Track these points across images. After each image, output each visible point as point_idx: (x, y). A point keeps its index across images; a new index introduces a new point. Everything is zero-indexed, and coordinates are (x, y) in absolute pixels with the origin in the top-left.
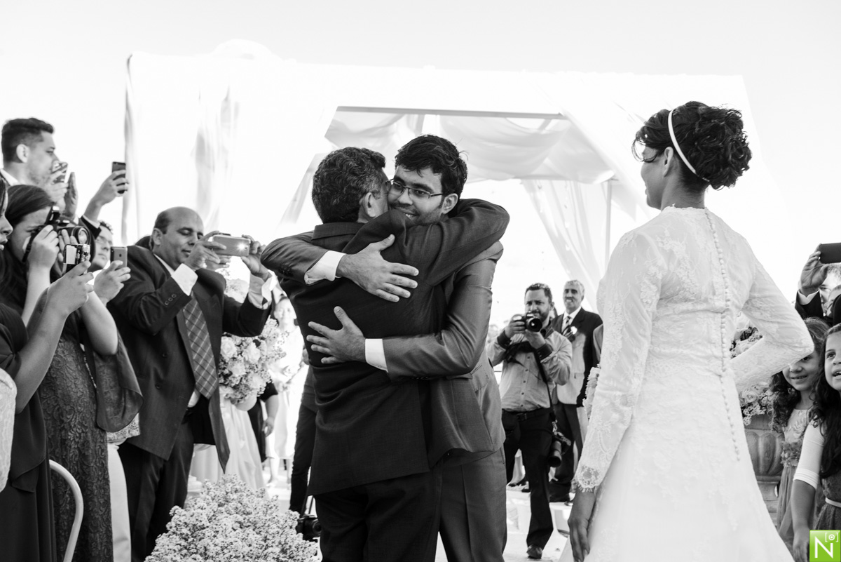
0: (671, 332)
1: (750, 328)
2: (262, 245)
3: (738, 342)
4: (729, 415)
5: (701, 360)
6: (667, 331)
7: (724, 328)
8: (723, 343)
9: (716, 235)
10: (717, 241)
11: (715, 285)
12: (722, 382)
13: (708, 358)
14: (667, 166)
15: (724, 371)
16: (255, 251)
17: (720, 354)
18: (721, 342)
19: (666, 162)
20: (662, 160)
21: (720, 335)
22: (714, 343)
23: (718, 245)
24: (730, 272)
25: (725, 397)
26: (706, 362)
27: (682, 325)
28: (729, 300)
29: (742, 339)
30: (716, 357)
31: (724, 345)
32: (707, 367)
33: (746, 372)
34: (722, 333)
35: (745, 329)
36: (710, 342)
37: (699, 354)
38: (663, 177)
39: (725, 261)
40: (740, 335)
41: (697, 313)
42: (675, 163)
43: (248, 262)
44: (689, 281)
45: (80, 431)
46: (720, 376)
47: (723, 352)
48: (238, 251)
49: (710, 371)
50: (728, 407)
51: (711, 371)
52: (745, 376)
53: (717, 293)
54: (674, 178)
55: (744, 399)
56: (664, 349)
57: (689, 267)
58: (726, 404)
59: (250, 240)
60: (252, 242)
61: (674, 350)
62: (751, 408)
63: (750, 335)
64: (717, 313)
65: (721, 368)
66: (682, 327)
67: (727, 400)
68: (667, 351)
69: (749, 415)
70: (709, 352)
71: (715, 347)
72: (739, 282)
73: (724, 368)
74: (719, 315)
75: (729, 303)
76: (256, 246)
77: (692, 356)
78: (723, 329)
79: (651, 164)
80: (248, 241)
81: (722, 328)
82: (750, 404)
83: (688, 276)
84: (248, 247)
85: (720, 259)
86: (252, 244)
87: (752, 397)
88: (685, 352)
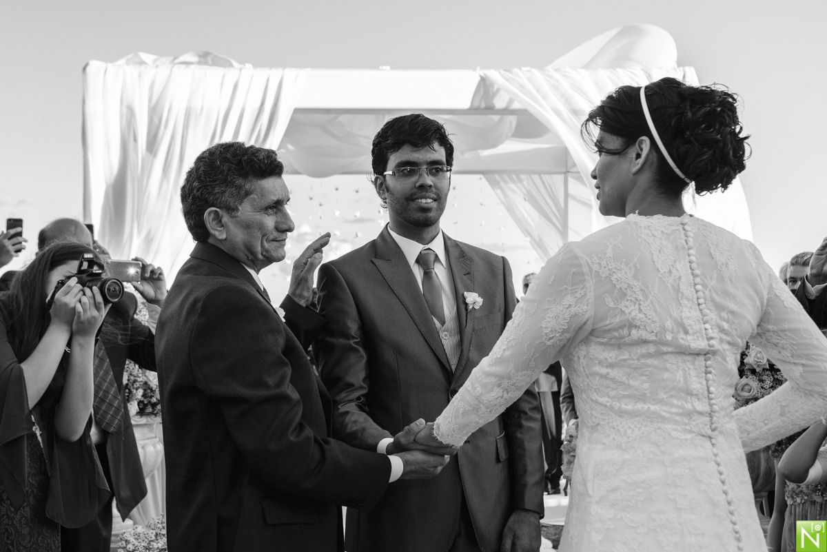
0: (632, 383)
2: (156, 267)
4: (725, 488)
5: (678, 418)
6: (627, 382)
7: (710, 373)
8: (709, 392)
9: (692, 252)
10: (693, 258)
11: (684, 321)
12: (713, 445)
13: (689, 414)
14: (641, 161)
15: (713, 430)
16: (148, 275)
17: (707, 408)
18: (706, 393)
19: (638, 156)
20: (632, 153)
21: (704, 382)
22: (697, 395)
23: (694, 265)
24: (713, 300)
25: (718, 464)
26: (686, 420)
27: (647, 373)
28: (712, 338)
30: (701, 413)
31: (711, 396)
32: (688, 428)
33: (766, 424)
34: (707, 381)
36: (689, 393)
37: (674, 410)
38: (631, 175)
39: (705, 286)
41: (666, 357)
42: (651, 157)
43: (141, 288)
44: (641, 316)
46: (711, 438)
47: (711, 405)
48: (128, 276)
49: (691, 432)
50: (723, 477)
51: (693, 432)
52: (765, 429)
53: (691, 331)
54: (646, 178)
56: (626, 405)
57: (640, 297)
58: (721, 473)
59: (140, 263)
60: (143, 265)
61: (639, 406)
64: (698, 354)
65: (708, 426)
66: (647, 375)
67: (721, 468)
68: (630, 407)
70: (689, 406)
71: (699, 399)
72: (732, 312)
73: (713, 426)
74: (702, 358)
75: (712, 342)
76: (149, 269)
77: (663, 414)
78: (709, 375)
79: (615, 158)
80: (139, 264)
81: (707, 373)
83: (640, 310)
84: (139, 270)
85: (696, 284)
86: (144, 267)
88: (653, 408)
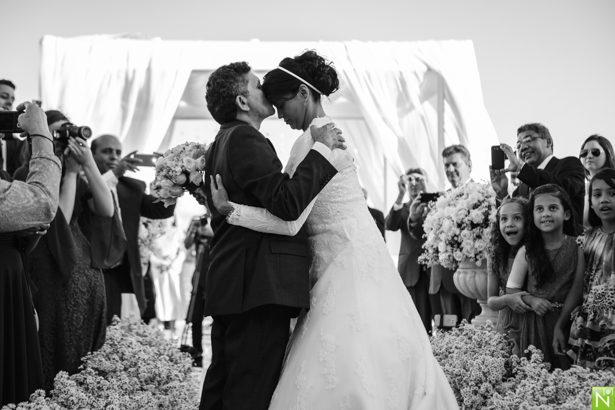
1: (479, 201)
3: (471, 211)
29: (474, 209)
35: (476, 201)
40: (472, 206)
45: (78, 276)
48: (152, 163)
55: (476, 249)
62: (482, 254)
63: (480, 205)
69: (480, 259)
82: (481, 252)
87: (482, 247)
